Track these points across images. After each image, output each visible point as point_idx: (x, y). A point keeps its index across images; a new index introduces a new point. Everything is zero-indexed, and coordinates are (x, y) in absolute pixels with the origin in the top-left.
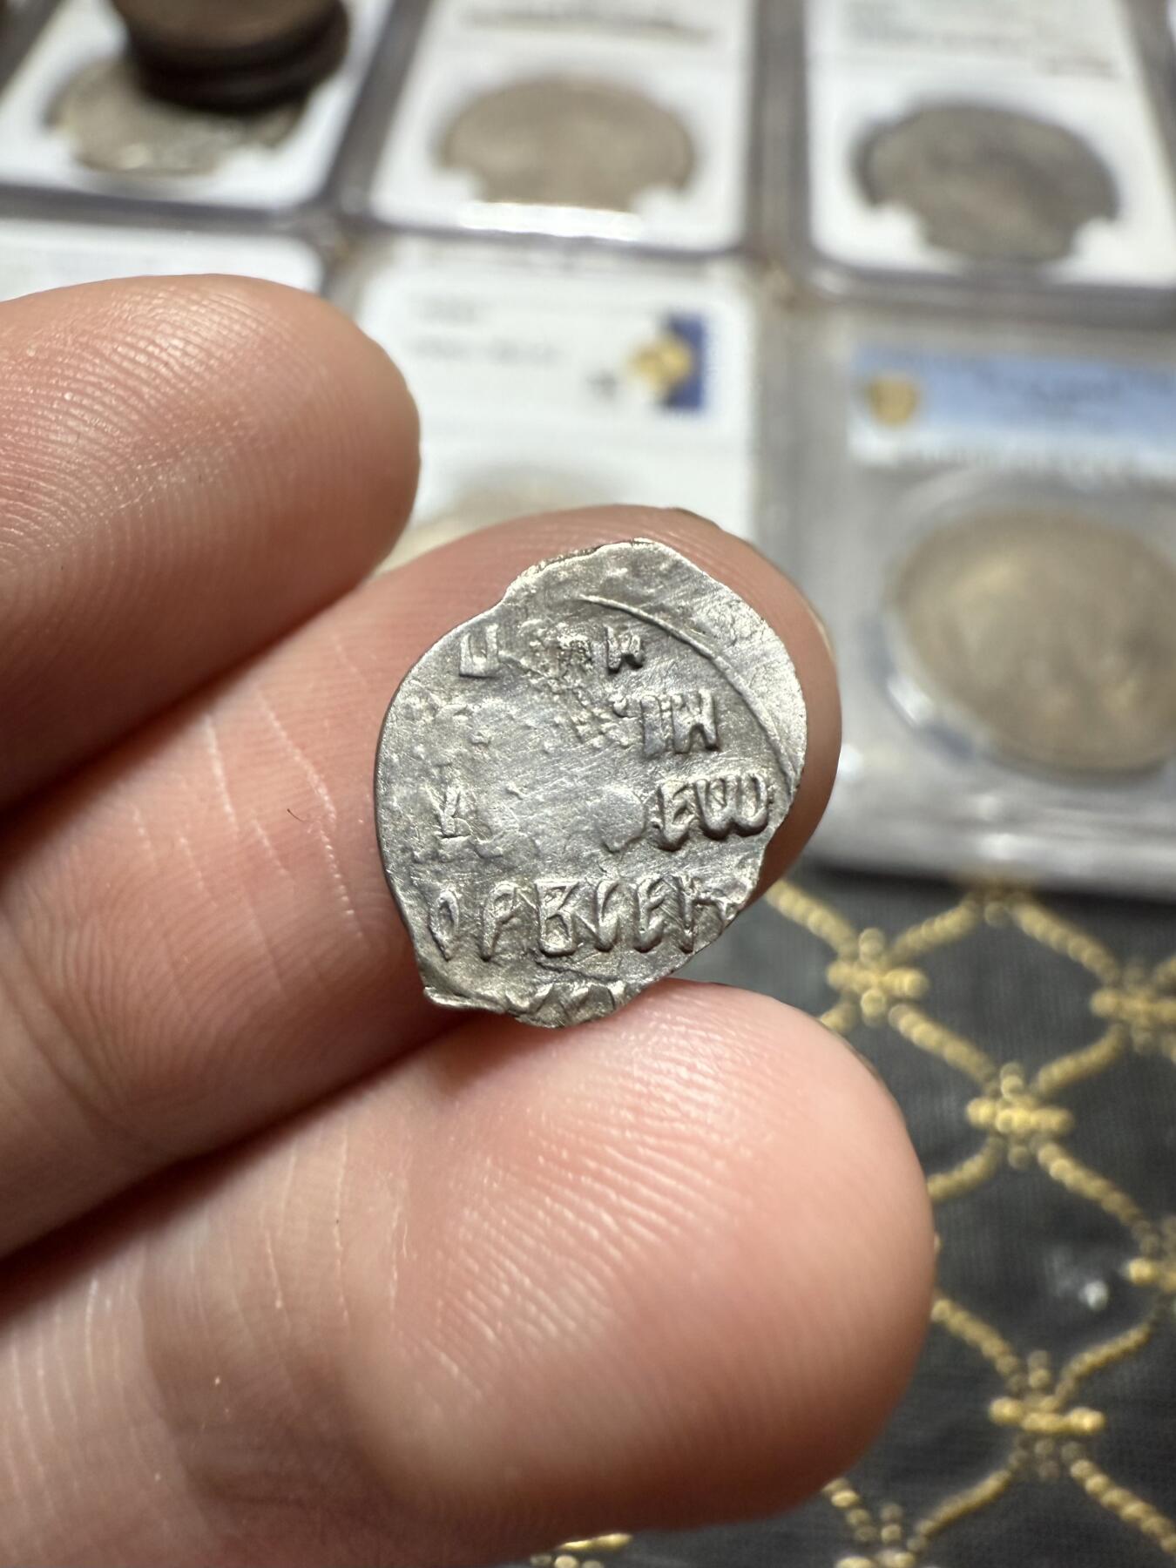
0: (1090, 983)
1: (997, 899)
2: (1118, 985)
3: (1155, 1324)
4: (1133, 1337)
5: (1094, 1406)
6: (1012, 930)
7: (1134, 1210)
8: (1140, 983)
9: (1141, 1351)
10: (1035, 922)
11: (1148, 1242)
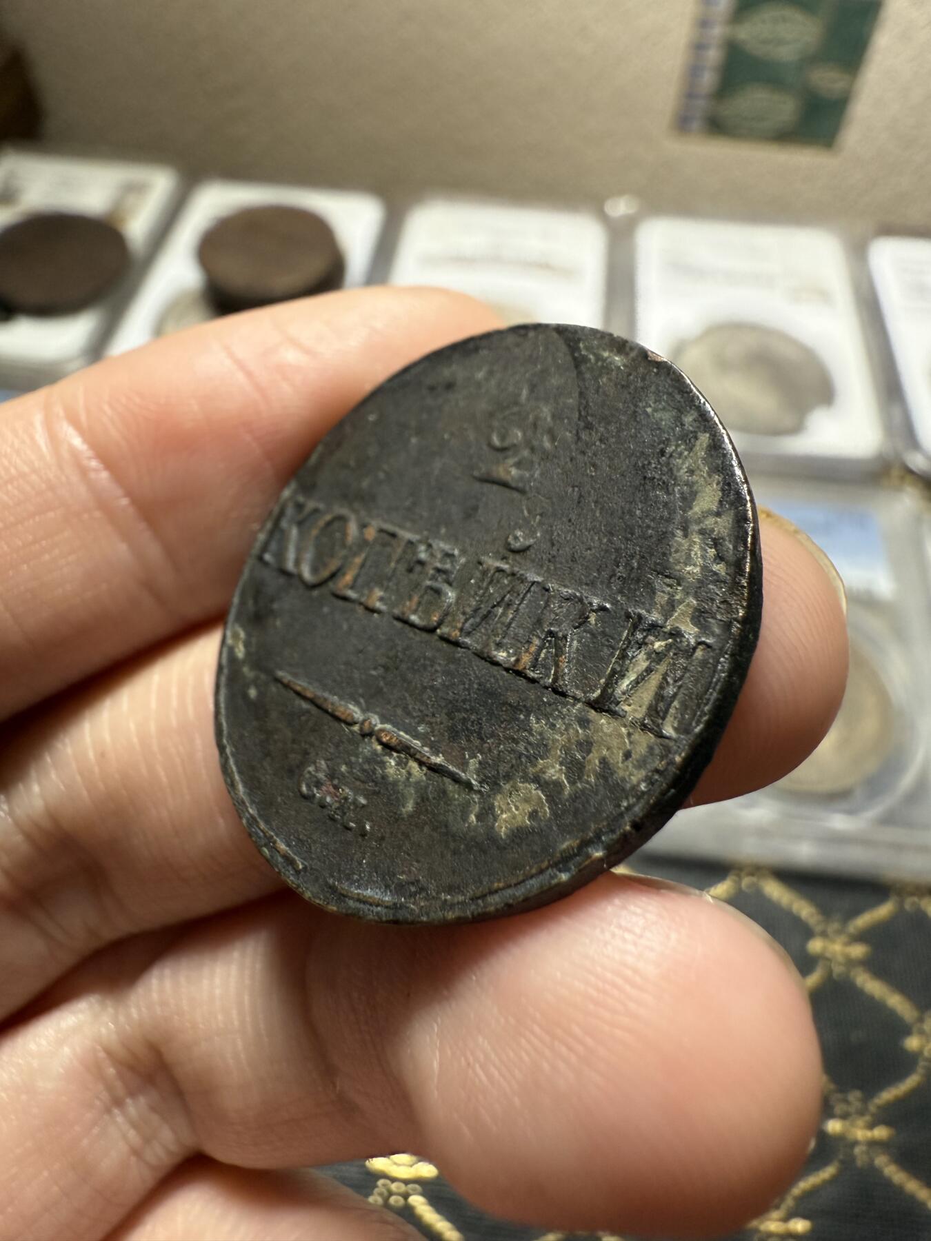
0: (808, 933)
1: (752, 874)
2: (824, 934)
3: (842, 1162)
4: (827, 1173)
5: (805, 1217)
6: (759, 895)
7: (832, 1086)
8: (839, 932)
9: (833, 1180)
10: (775, 891)
11: (839, 1108)
